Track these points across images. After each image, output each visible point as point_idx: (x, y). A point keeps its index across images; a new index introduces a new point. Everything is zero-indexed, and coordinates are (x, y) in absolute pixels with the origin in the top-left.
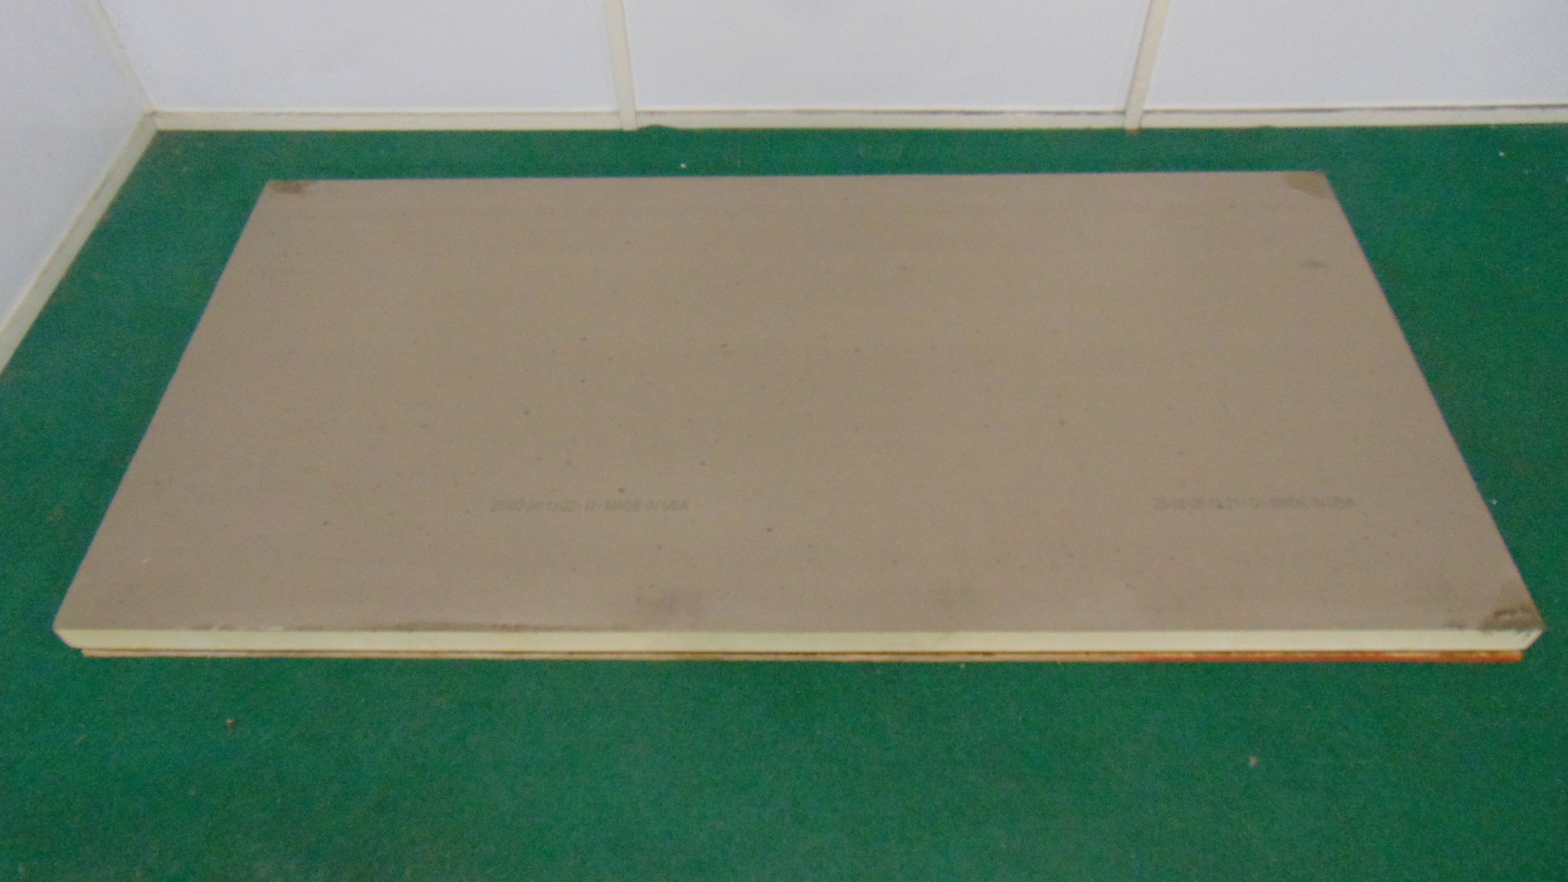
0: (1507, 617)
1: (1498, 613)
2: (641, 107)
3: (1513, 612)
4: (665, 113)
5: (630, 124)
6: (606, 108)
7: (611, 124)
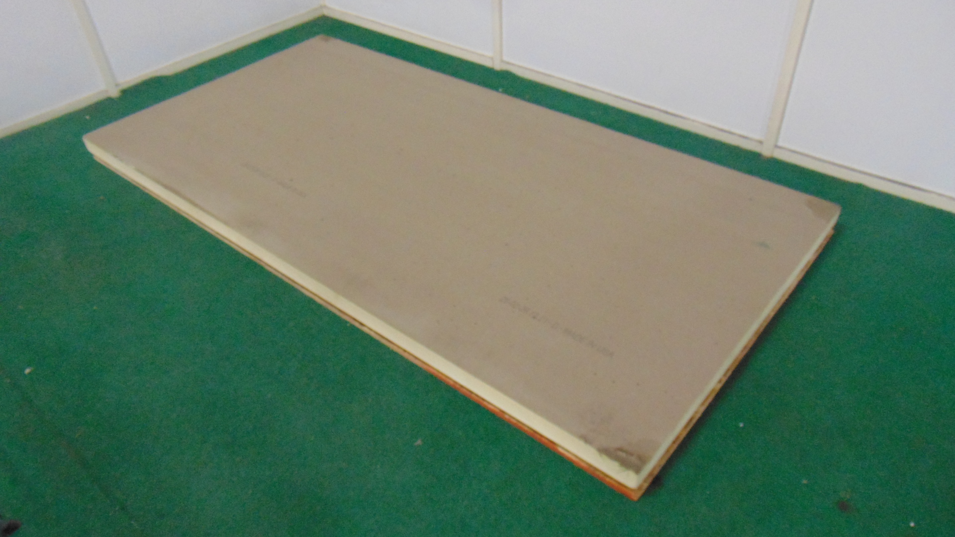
0: (623, 455)
1: (621, 449)
2: (505, 58)
3: (632, 454)
4: (513, 65)
5: (498, 66)
6: (489, 54)
7: (488, 63)
